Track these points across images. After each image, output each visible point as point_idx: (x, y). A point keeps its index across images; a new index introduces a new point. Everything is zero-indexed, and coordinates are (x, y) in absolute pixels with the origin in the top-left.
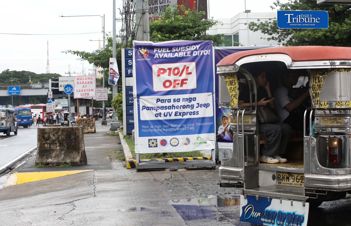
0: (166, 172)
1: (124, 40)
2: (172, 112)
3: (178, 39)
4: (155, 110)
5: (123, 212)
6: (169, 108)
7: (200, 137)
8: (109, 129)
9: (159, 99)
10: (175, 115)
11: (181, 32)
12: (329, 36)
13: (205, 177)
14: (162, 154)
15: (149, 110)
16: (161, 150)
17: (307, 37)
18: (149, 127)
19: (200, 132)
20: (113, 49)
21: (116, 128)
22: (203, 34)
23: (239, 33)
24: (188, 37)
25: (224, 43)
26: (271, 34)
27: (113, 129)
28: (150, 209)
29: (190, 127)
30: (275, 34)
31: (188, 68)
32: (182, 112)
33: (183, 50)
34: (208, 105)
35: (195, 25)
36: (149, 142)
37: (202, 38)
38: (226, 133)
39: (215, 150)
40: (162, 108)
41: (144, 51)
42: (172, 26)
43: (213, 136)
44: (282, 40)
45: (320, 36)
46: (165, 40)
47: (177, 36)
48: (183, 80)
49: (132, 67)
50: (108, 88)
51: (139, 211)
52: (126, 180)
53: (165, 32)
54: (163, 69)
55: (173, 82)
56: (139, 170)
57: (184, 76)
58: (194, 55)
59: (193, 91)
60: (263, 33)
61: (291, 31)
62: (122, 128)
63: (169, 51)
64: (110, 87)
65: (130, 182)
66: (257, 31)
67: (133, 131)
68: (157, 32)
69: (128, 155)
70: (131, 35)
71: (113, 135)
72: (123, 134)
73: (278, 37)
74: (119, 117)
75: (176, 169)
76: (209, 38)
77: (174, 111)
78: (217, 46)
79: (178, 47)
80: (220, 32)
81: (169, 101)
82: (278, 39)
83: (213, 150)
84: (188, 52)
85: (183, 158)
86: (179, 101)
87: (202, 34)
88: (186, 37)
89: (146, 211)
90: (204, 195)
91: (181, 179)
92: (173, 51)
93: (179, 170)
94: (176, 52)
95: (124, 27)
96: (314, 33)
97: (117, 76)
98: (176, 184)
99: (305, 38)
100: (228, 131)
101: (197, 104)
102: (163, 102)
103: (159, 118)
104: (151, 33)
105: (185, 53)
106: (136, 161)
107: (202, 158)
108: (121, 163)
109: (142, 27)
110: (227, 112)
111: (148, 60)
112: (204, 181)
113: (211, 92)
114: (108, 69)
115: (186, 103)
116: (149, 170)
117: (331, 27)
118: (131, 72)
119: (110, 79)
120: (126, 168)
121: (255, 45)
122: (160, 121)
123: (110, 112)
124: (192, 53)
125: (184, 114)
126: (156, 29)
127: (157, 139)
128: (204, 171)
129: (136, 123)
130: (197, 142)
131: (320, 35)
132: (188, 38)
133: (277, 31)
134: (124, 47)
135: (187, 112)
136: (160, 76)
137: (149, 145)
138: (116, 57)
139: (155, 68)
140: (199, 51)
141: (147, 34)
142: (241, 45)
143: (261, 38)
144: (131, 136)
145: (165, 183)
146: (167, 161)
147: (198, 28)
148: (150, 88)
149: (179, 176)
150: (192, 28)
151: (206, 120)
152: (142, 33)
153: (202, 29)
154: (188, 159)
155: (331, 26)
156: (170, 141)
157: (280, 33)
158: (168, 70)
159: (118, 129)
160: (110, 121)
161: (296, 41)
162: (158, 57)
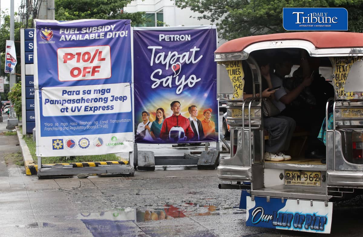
0: (74, 180)
1: (24, 18)
2: (81, 107)
3: (90, 18)
4: (60, 103)
5: (21, 228)
6: (78, 101)
7: (115, 137)
8: (6, 128)
9: (66, 91)
10: (85, 111)
11: (94, 10)
12: (273, 15)
13: (121, 185)
14: (69, 158)
15: (53, 103)
16: (67, 152)
17: (246, 15)
18: (54, 124)
19: (115, 131)
20: (11, 30)
21: (14, 126)
22: (120, 12)
23: (164, 11)
24: (102, 15)
25: (145, 23)
26: (202, 12)
27: (11, 127)
28: (54, 225)
29: (102, 124)
30: (208, 12)
31: (100, 52)
32: (94, 106)
33: (95, 31)
34: (125, 98)
35: (110, 1)
36: (53, 143)
37: (119, 16)
38: (147, 132)
39: (133, 152)
40: (69, 101)
41: (47, 32)
42: (83, 2)
43: (131, 136)
44: (215, 20)
45: (262, 15)
46: (74, 18)
47: (88, 14)
48: (95, 68)
49: (33, 52)
50: (4, 77)
51: (40, 227)
52: (26, 189)
53: (74, 9)
54: (70, 54)
55: (82, 70)
56: (42, 178)
57: (96, 63)
58: (108, 37)
59: (106, 81)
60: (193, 11)
61: (226, 8)
62: (21, 126)
63: (78, 32)
64: (7, 76)
65: (30, 192)
66: (185, 8)
67: (34, 129)
68: (64, 9)
69: (28, 159)
70: (32, 13)
71: (10, 135)
72: (22, 133)
73: (211, 15)
74: (17, 112)
75: (87, 175)
76: (127, 17)
77: (83, 105)
78: (137, 26)
79: (89, 27)
80: (140, 9)
81: (78, 93)
82: (210, 18)
83: (131, 152)
84: (101, 34)
85: (95, 163)
86: (90, 93)
87: (118, 12)
88: (99, 15)
89: (49, 227)
90: (120, 208)
91: (92, 188)
92: (82, 32)
93: (89, 177)
94: (86, 33)
95: (23, 3)
96: (254, 11)
97: (14, 63)
98: (86, 194)
99: (244, 17)
100: (149, 130)
101: (112, 96)
102: (71, 95)
103: (66, 114)
104: (57, 10)
105: (97, 34)
106: (38, 166)
107: (118, 163)
108: (19, 169)
109: (45, 3)
110: (148, 106)
111: (52, 42)
112: (119, 190)
113: (128, 82)
114: (5, 54)
115: (99, 96)
116: (53, 177)
117: (275, 4)
118: (32, 57)
119: (6, 66)
120: (25, 175)
121: (183, 26)
122: (66, 118)
123: (6, 106)
124: (105, 35)
125: (96, 109)
126: (62, 6)
127: (63, 139)
128: (120, 179)
129: (38, 119)
130: (112, 142)
131: (262, 13)
132: (102, 17)
133: (210, 8)
134: (24, 28)
135: (100, 107)
136: (66, 62)
137: (53, 146)
138: (14, 40)
139: (61, 53)
140: (114, 33)
141: (52, 12)
142: (166, 26)
143: (191, 17)
144: (32, 135)
145: (72, 193)
146: (75, 166)
147: (114, 4)
148: (55, 77)
149: (89, 185)
150: (107, 4)
151: (123, 116)
152: (45, 10)
153: (118, 6)
154: (100, 164)
155: (276, 2)
156: (79, 142)
157: (213, 11)
158: (77, 56)
159: (16, 127)
160: (6, 118)
161: (233, 21)
162: (65, 40)
